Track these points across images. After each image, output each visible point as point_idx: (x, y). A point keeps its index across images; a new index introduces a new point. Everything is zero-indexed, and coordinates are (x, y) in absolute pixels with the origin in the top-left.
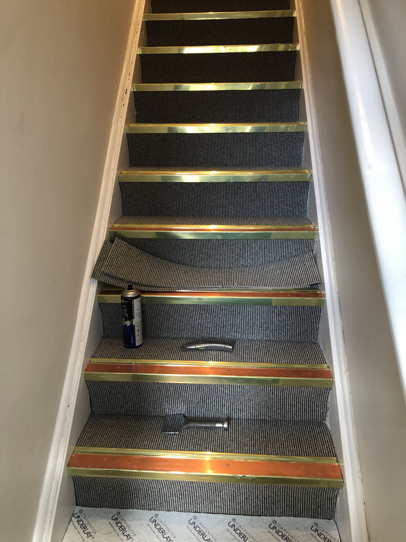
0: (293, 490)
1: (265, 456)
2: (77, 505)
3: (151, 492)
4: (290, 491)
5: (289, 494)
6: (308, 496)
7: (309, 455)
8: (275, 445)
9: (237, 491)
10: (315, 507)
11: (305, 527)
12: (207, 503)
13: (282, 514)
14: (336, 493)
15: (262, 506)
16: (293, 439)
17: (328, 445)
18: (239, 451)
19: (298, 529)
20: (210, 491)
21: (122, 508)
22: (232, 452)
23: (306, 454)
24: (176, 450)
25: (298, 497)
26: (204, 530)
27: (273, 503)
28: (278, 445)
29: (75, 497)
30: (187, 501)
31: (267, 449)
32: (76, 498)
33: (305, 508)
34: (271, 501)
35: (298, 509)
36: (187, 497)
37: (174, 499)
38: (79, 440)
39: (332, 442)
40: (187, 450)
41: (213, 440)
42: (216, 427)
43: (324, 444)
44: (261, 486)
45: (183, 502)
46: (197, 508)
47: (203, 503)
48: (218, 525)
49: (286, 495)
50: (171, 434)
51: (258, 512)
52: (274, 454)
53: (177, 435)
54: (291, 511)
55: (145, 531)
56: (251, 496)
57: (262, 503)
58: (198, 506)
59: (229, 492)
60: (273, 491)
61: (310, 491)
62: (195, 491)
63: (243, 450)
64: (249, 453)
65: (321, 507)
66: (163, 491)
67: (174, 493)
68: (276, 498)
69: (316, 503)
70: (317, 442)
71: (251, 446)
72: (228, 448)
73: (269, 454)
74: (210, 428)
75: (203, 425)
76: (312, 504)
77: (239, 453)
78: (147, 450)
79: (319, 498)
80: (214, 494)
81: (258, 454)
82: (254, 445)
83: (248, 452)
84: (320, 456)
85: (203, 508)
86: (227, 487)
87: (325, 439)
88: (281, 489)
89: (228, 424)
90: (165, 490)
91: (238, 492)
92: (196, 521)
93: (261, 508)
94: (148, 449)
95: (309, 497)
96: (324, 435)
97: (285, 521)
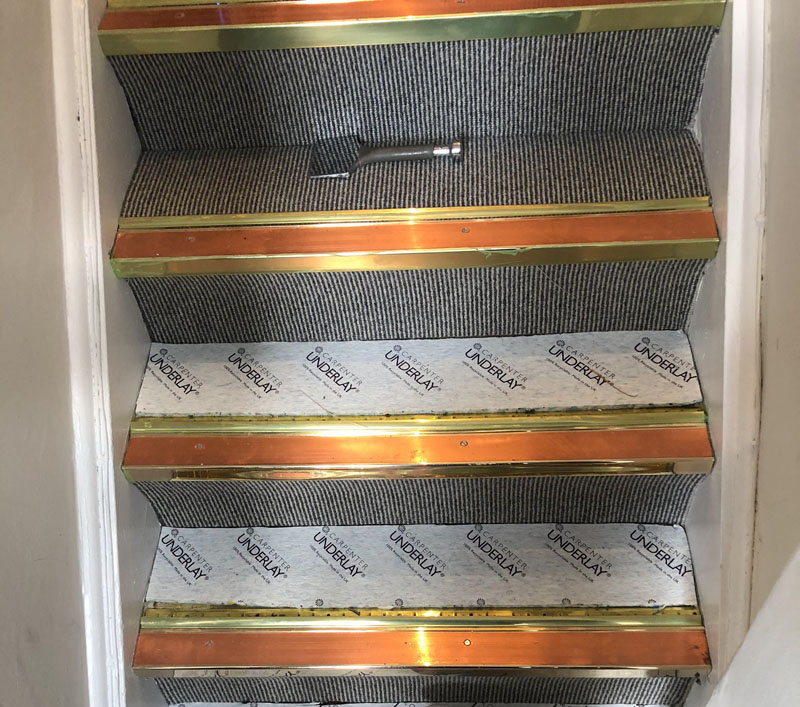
0: (605, 274)
1: (547, 206)
2: (153, 340)
3: (302, 303)
4: (599, 277)
5: (596, 284)
6: (637, 285)
7: (647, 198)
8: (570, 183)
9: (483, 288)
10: (647, 307)
11: (622, 347)
12: (421, 319)
13: (577, 327)
14: (697, 273)
15: (537, 315)
16: (612, 168)
17: (693, 173)
18: (488, 200)
19: (608, 351)
20: (427, 293)
21: (246, 342)
22: (473, 205)
23: (641, 195)
24: (347, 209)
25: (614, 289)
26: (417, 368)
27: (560, 306)
28: (577, 183)
29: (144, 324)
30: (380, 317)
31: (551, 193)
32: (148, 327)
33: (625, 312)
34: (556, 302)
35: (611, 313)
36: (379, 310)
37: (353, 314)
38: (124, 204)
39: (702, 167)
40: (371, 208)
41: (429, 184)
42: (435, 157)
43: (682, 173)
44: (537, 269)
45: (371, 320)
46: (401, 330)
47: (414, 318)
48: (444, 357)
49: (588, 287)
50: (331, 178)
51: (527, 328)
52: (567, 202)
53: (345, 179)
54: (597, 320)
55: (300, 376)
56: (514, 295)
57: (537, 310)
58: (404, 327)
59: (467, 292)
60: (563, 279)
61: (642, 273)
62: (395, 296)
63: (497, 198)
64: (512, 204)
65: (659, 307)
66: (326, 300)
67: (350, 303)
68: (566, 295)
69: (651, 299)
70: (667, 170)
71: (517, 189)
72: (463, 196)
73: (557, 202)
74: (421, 160)
75: (403, 154)
76: (641, 302)
77: (488, 204)
78: (281, 214)
79: (658, 287)
80: (435, 297)
81: (532, 203)
82: (521, 187)
83: (510, 201)
84: (672, 197)
85: (413, 329)
86: (463, 280)
87: (685, 161)
88: (580, 275)
89: (463, 148)
90: (330, 297)
91: (486, 290)
92: (400, 354)
93: (534, 318)
94: (284, 211)
95: (638, 287)
96: (683, 153)
97: (582, 340)
